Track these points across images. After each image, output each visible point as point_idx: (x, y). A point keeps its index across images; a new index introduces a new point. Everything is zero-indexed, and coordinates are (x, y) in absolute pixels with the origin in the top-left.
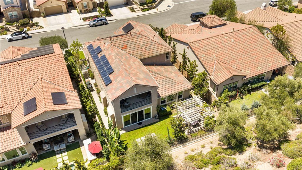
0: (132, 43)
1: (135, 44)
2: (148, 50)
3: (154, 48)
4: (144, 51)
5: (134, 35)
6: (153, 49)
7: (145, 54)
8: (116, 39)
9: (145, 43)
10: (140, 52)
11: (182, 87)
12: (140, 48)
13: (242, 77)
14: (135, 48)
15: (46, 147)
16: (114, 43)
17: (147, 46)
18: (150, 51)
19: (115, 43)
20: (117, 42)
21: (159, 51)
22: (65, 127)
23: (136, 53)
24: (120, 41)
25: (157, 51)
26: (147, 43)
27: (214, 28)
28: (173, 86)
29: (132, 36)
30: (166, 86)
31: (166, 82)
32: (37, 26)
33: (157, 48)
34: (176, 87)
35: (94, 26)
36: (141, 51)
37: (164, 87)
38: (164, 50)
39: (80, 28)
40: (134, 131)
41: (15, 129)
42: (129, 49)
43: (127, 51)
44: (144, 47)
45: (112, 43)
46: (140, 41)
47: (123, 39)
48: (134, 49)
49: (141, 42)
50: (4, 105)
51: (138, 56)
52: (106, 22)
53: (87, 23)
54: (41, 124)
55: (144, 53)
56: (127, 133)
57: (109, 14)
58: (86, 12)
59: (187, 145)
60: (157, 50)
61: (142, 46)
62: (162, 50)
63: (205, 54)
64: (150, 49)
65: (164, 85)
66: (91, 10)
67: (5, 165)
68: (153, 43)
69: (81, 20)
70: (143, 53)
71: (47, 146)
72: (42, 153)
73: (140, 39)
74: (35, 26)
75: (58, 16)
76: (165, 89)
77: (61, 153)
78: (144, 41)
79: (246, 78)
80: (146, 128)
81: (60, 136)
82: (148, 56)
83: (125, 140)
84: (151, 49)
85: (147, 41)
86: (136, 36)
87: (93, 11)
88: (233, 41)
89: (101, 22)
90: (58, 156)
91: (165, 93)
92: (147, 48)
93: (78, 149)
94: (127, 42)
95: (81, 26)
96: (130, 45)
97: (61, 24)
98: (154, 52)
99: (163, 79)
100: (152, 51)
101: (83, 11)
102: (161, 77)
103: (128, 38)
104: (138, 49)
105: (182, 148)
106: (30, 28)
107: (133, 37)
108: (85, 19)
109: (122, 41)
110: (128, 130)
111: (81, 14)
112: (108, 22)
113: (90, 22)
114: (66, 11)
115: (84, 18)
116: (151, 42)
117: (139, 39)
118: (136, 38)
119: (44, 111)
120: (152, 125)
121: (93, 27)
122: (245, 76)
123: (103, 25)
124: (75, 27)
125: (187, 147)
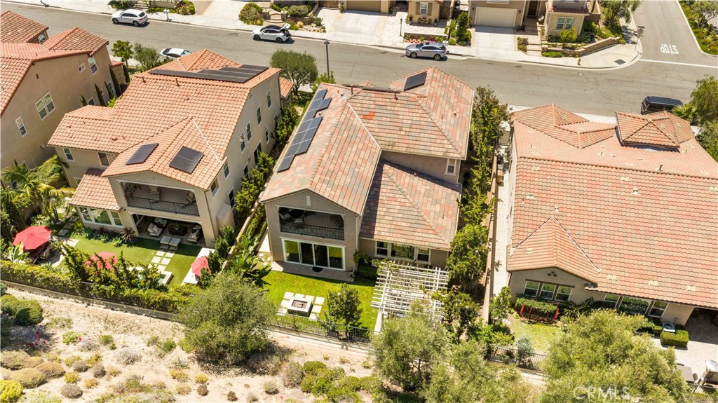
0: (388, 112)
1: (392, 116)
2: (411, 138)
3: (426, 140)
4: (402, 137)
5: (402, 98)
6: (423, 139)
7: (400, 145)
8: (364, 94)
9: (414, 122)
10: (392, 136)
11: (429, 240)
12: (398, 128)
13: (586, 282)
14: (387, 123)
15: (153, 230)
16: (354, 101)
17: (415, 130)
18: (414, 142)
19: (357, 101)
20: (361, 101)
21: (432, 148)
22: (184, 210)
23: (385, 135)
24: (368, 102)
25: (428, 148)
26: (418, 123)
27: (634, 147)
28: (412, 229)
29: (397, 99)
30: (399, 224)
31: (406, 216)
32: (319, 25)
33: (434, 141)
34: (416, 234)
35: (414, 55)
36: (396, 136)
37: (395, 223)
38: (444, 150)
39: (386, 52)
40: (295, 276)
41: (107, 180)
42: (376, 122)
43: (369, 125)
44: (408, 129)
45: (351, 100)
46: (407, 114)
47: (377, 99)
48: (384, 127)
49: (408, 118)
50: (120, 138)
51: (383, 143)
52: (440, 55)
53: (406, 45)
54: (156, 190)
55: (400, 141)
56: (284, 274)
57: (464, 40)
58: (421, 23)
59: (352, 349)
60: (429, 144)
61: (405, 125)
62: (440, 149)
63: (536, 195)
64: (415, 138)
65: (396, 219)
66: (433, 21)
67: (89, 228)
68: (430, 128)
69: (401, 35)
70: (396, 140)
71: (156, 229)
72: (144, 236)
73: (410, 110)
74: (315, 25)
75: (368, 16)
76: (393, 227)
77: (166, 251)
78: (415, 118)
79: (595, 289)
80: (320, 281)
81: (182, 225)
82: (404, 149)
83: (270, 282)
84: (419, 139)
85: (422, 119)
86: (405, 102)
87: (435, 24)
88: (636, 193)
89: (431, 53)
90: (160, 253)
91: (387, 234)
92: (410, 134)
93: (192, 257)
94: (380, 107)
95: (392, 48)
96: (382, 115)
97: (361, 33)
98: (421, 147)
99: (404, 208)
100: (418, 143)
101: (416, 19)
102: (403, 200)
103: (388, 100)
104: (391, 128)
105: (338, 350)
106: (304, 25)
107: (398, 101)
108: (409, 37)
109: (372, 102)
110: (288, 270)
111: (410, 25)
112: (449, 56)
113: (410, 46)
114: (387, 10)
115: (408, 34)
116: (428, 124)
117: (407, 110)
118: (403, 105)
119: (148, 169)
120: (333, 284)
121: (410, 57)
122: (595, 285)
123: (433, 59)
124: (380, 46)
125: (348, 352)
